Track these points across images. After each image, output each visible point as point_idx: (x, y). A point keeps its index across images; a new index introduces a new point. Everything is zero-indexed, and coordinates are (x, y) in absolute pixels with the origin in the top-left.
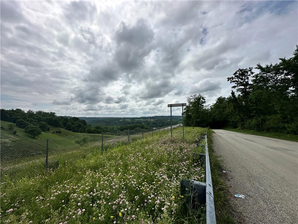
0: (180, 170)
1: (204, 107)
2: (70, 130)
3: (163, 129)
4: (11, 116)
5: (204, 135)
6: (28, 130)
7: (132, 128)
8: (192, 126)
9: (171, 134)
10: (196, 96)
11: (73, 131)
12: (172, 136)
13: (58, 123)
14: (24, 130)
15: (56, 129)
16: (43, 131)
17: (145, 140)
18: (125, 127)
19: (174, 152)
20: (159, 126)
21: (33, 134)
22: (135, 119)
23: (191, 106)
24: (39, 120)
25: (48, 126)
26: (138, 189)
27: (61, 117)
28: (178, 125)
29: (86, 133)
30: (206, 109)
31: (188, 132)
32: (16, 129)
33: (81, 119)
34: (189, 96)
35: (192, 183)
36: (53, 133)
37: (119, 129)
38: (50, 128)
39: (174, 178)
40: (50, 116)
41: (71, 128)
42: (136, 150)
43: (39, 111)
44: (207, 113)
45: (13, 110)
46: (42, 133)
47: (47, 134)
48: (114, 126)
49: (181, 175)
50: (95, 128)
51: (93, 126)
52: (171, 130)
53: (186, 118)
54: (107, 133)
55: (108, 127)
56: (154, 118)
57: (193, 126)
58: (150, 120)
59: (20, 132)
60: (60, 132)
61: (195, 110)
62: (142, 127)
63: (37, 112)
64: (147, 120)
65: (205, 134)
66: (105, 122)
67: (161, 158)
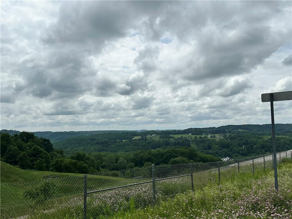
3: (251, 162)
9: (276, 176)
11: (23, 167)
12: (277, 187)
17: (197, 195)
18: (146, 154)
20: (239, 153)
29: (52, 171)
37: (132, 160)
41: (17, 160)
48: (119, 154)
50: (72, 158)
52: (275, 165)
55: (105, 156)
56: (225, 132)
58: (211, 137)
64: (203, 136)
66: (97, 143)
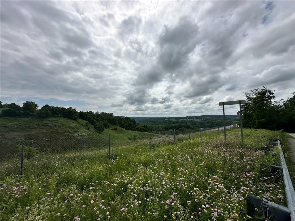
0: (242, 182)
1: (273, 104)
2: (123, 128)
3: (213, 130)
4: (86, 116)
5: (276, 141)
6: (96, 127)
7: (177, 128)
8: (252, 128)
9: (225, 136)
10: (258, 90)
11: (126, 129)
12: (225, 139)
13: (115, 122)
14: (94, 126)
15: (114, 127)
16: (105, 128)
17: (192, 141)
18: (169, 126)
19: (230, 159)
20: (207, 126)
21: (99, 130)
22: (180, 119)
23: (250, 102)
24: (103, 119)
25: (109, 124)
26: (189, 194)
27: (117, 116)
28: (233, 125)
29: (136, 131)
30: (275, 106)
31: (248, 135)
32: (89, 125)
33: (131, 119)
34: (247, 91)
35: (265, 203)
36: (112, 130)
37: (164, 128)
38: (110, 126)
39: (234, 190)
40: (109, 116)
41: (124, 126)
42: (183, 151)
43: (103, 112)
44: (278, 112)
45: (87, 112)
46: (105, 129)
47: (108, 130)
48: (159, 126)
49: (244, 189)
50: (142, 126)
51: (141, 124)
53: (244, 118)
54: (153, 131)
55: (154, 126)
56: (201, 118)
57: (255, 128)
58: (196, 120)
59: (92, 127)
60: (116, 129)
61: (257, 107)
62: (188, 127)
63: (101, 113)
64: (192, 119)
65: (276, 139)
66: (151, 122)
67: (214, 164)
